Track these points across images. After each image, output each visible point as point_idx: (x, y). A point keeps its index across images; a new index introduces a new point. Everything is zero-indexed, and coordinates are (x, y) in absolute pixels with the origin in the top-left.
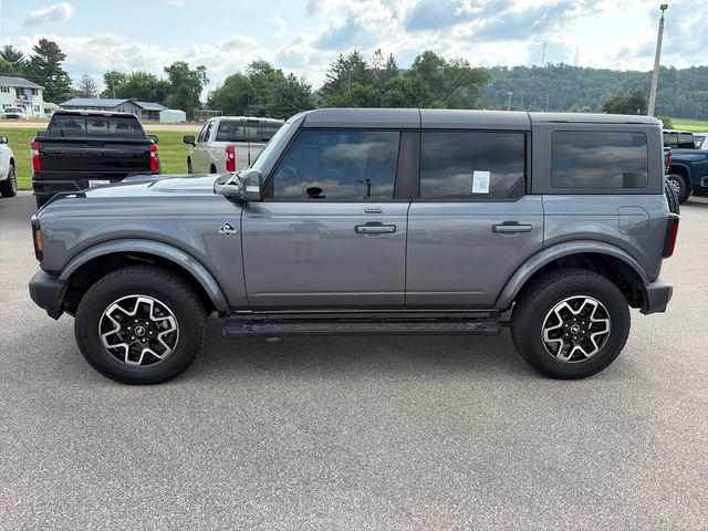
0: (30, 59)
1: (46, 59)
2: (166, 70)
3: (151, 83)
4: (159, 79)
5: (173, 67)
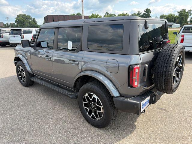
0: (143, 14)
1: (146, 14)
2: (178, 12)
3: (173, 17)
4: (176, 15)
5: (181, 11)
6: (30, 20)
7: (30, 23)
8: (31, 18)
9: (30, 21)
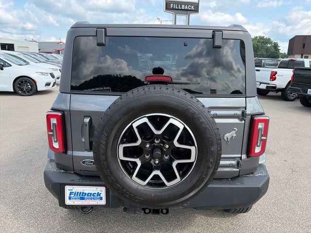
6: (269, 45)
7: (267, 50)
8: (271, 43)
9: (268, 47)
